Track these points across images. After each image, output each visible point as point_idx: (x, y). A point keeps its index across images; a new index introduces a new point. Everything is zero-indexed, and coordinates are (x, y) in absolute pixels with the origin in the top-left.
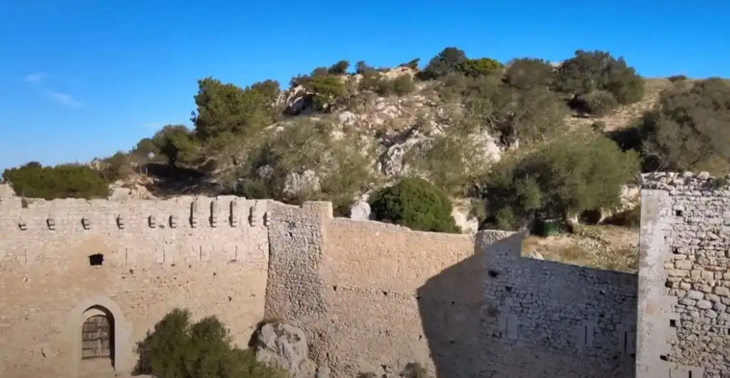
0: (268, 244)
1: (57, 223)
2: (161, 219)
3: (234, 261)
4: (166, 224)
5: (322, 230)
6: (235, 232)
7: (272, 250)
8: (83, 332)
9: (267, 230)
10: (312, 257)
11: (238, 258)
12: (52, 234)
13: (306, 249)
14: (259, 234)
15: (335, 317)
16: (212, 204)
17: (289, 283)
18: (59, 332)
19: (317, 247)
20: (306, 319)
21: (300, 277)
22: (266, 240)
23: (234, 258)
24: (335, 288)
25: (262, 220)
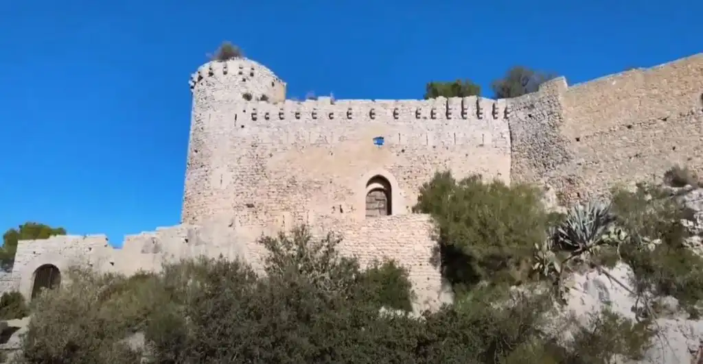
0: (509, 133)
1: (353, 114)
2: (425, 112)
3: (482, 145)
4: (428, 115)
5: (559, 99)
6: (483, 123)
7: (513, 136)
8: (367, 202)
9: (507, 122)
10: (552, 124)
11: (485, 143)
12: (349, 122)
13: (545, 122)
14: (501, 125)
15: (582, 160)
16: (462, 102)
17: (532, 154)
18: (353, 193)
19: (556, 114)
20: (552, 174)
21: (543, 145)
22: (508, 130)
23: (481, 143)
24: (578, 140)
25: (503, 114)
